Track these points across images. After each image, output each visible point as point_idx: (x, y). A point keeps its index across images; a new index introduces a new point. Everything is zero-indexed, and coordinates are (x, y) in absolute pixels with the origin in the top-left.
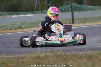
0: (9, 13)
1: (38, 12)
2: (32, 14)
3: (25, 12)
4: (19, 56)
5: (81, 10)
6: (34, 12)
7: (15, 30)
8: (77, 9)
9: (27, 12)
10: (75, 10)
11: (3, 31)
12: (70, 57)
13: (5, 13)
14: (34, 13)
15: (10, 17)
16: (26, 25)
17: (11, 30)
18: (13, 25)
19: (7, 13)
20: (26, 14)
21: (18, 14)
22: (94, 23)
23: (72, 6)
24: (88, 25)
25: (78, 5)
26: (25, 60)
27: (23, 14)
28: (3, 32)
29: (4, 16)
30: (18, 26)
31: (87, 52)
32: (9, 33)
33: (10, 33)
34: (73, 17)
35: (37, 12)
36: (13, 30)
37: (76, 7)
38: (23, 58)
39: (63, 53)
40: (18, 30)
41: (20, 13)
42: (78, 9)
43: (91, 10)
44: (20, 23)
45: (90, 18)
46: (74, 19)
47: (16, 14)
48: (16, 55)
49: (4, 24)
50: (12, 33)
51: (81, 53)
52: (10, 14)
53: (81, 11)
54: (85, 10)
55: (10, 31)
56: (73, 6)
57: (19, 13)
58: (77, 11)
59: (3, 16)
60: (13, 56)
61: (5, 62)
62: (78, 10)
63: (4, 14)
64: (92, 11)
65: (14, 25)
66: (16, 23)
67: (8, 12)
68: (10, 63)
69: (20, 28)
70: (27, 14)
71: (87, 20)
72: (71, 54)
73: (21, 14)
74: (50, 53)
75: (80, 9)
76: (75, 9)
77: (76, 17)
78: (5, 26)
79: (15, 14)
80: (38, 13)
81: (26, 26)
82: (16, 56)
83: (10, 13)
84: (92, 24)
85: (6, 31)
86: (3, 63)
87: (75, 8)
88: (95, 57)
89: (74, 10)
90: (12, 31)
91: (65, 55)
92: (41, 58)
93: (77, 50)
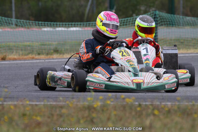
0: (37, 22)
1: (91, 23)
2: (80, 27)
3: (67, 23)
4: (54, 103)
5: (173, 24)
6: (84, 24)
7: (47, 54)
8: (164, 22)
9: (70, 23)
10: (161, 24)
11: (25, 55)
12: (150, 111)
13: (30, 21)
14: (82, 25)
15: (40, 30)
16: (68, 48)
17: (39, 54)
18: (43, 45)
19: (34, 22)
20: (69, 27)
21: (54, 26)
22: (195, 50)
23: (155, 15)
24: (183, 54)
25: (166, 14)
26: (64, 111)
27: (62, 27)
28: (25, 57)
29: (28, 28)
30: (52, 47)
31: (182, 103)
32: (36, 59)
33: (38, 59)
34: (157, 36)
35: (89, 24)
36: (43, 54)
37: (163, 19)
38: (62, 107)
39: (137, 103)
40: (52, 56)
41: (58, 23)
42: (167, 22)
43: (191, 25)
44: (56, 43)
45: (187, 40)
46: (158, 40)
47: (51, 26)
48: (48, 101)
49: (28, 43)
50: (41, 61)
51: (169, 104)
52: (39, 25)
53: (171, 25)
54: (180, 25)
55: (37, 57)
56: (158, 16)
57: (55, 23)
58: (163, 27)
59: (25, 28)
60: (42, 103)
61: (28, 113)
62: (167, 24)
63: (28, 23)
64: (193, 27)
65: (45, 45)
66: (50, 42)
67: (35, 20)
68: (36, 116)
69: (56, 51)
70: (72, 27)
71: (182, 42)
72: (152, 105)
73: (60, 27)
74: (112, 102)
75: (171, 23)
76: (162, 22)
77: (162, 38)
78: (29, 46)
79: (49, 25)
80: (92, 26)
81: (67, 50)
82: (49, 103)
83: (40, 22)
84: (192, 51)
85: (30, 56)
86: (24, 115)
87: (161, 19)
88: (195, 113)
89: (159, 23)
90: (42, 56)
91: (140, 105)
92: (94, 108)
93: (163, 99)
